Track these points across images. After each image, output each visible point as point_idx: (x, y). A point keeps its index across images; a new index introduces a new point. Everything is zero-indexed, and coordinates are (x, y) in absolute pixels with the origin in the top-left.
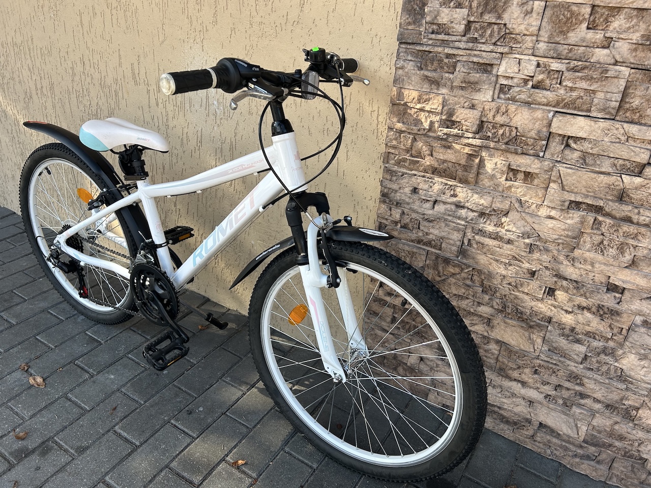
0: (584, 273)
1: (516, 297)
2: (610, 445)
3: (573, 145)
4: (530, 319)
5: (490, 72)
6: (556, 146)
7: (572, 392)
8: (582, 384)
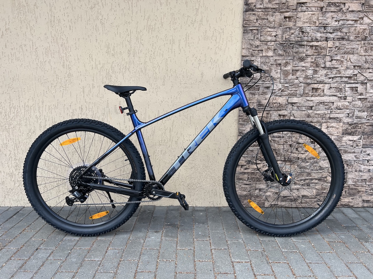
0: (304, 140)
1: (288, 154)
2: (323, 192)
3: (295, 105)
4: (293, 160)
5: (269, 89)
6: (290, 106)
7: (309, 180)
8: (311, 176)
